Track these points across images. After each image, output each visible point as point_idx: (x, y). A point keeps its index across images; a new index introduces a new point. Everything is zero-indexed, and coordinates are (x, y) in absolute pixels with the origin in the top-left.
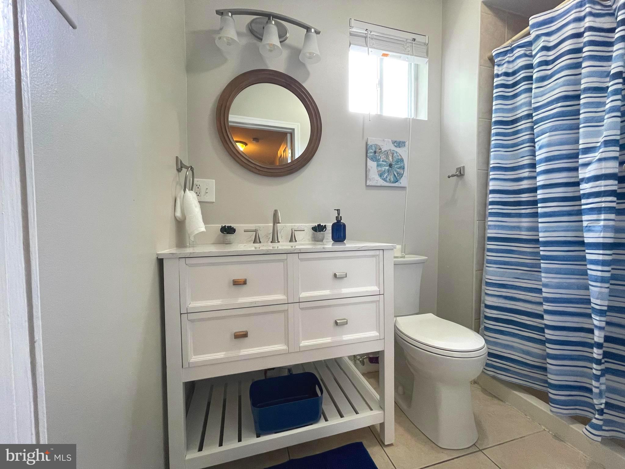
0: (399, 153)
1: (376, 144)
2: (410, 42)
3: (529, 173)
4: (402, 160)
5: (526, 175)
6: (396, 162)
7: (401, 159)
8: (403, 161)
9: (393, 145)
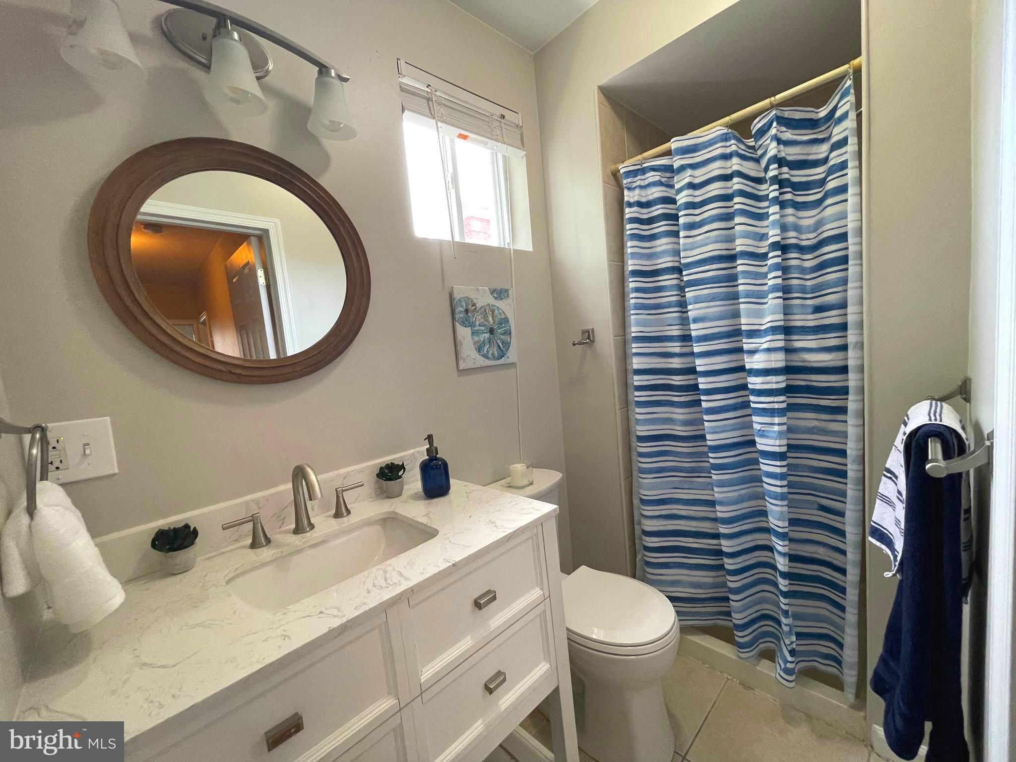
0: (500, 309)
1: (466, 297)
2: (497, 120)
3: (680, 349)
4: (506, 320)
5: (677, 350)
6: (498, 324)
7: (505, 318)
8: (508, 321)
9: (491, 297)
